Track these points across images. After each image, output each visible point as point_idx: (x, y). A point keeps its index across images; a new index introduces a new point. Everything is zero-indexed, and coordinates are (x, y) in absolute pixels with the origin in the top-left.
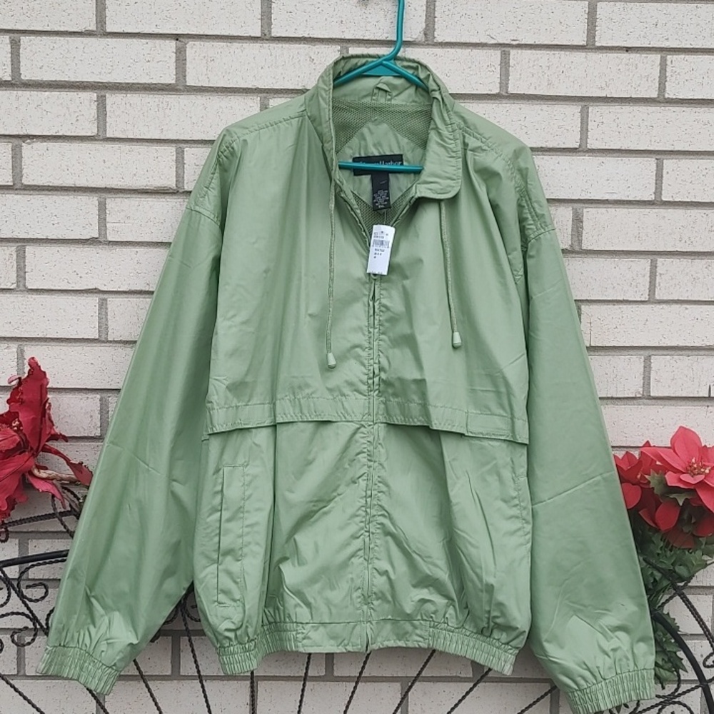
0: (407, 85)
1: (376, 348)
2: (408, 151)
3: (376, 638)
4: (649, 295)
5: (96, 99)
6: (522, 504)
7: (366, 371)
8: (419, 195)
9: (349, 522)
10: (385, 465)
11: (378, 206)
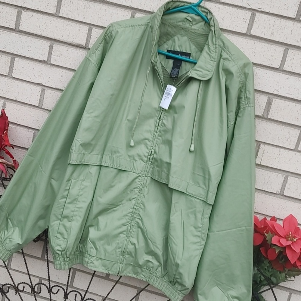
0: (201, 20)
1: (155, 142)
2: (194, 52)
3: (124, 271)
4: (295, 147)
6: (203, 231)
7: (148, 152)
8: (191, 75)
9: (123, 217)
10: (146, 196)
11: (172, 76)
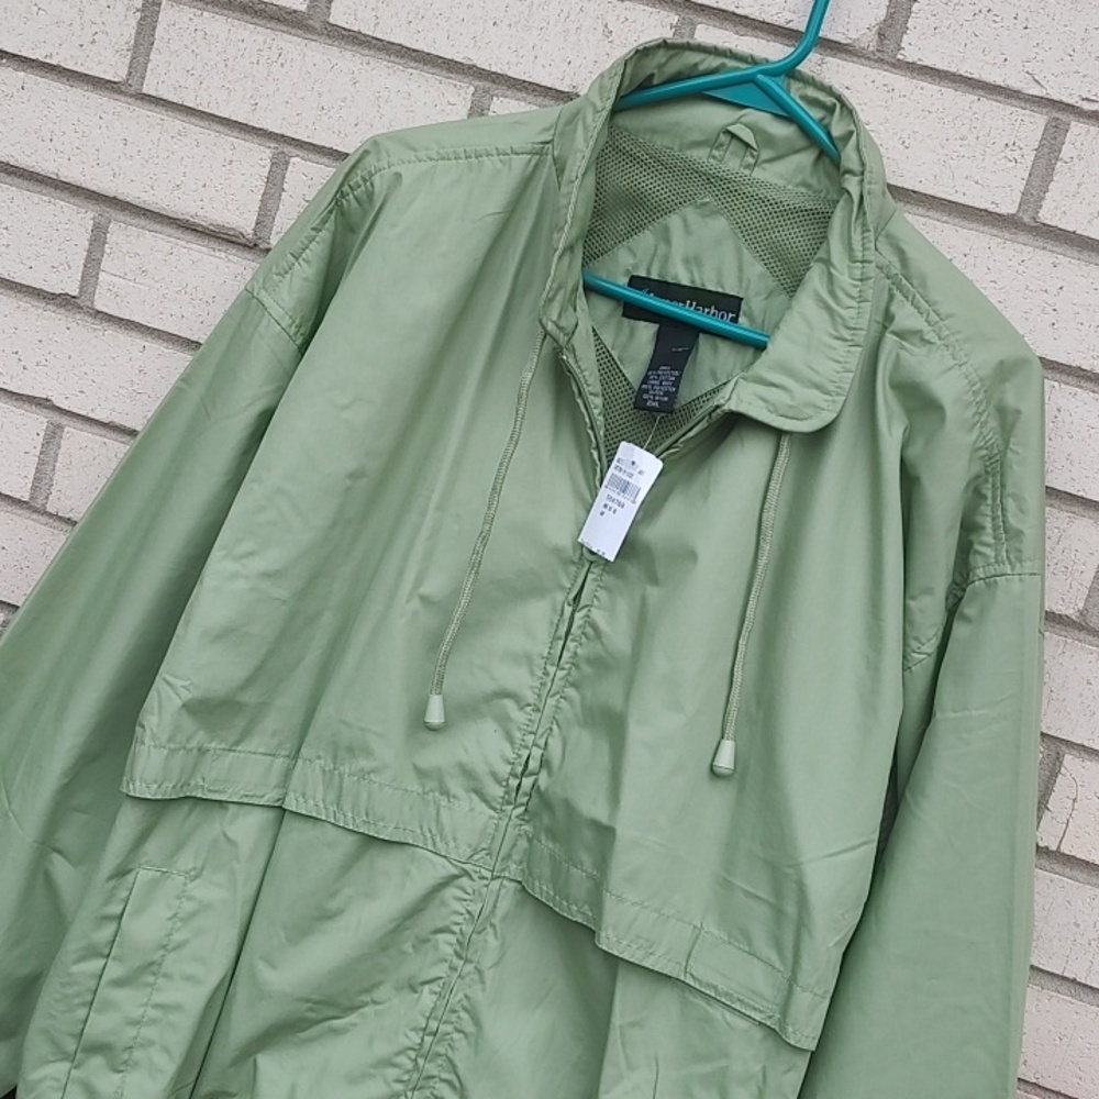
0: (801, 142)
1: (548, 711)
2: (758, 294)
5: (140, 6)
7: (511, 756)
8: (732, 406)
9: (372, 1071)
10: (489, 975)
11: (646, 400)
